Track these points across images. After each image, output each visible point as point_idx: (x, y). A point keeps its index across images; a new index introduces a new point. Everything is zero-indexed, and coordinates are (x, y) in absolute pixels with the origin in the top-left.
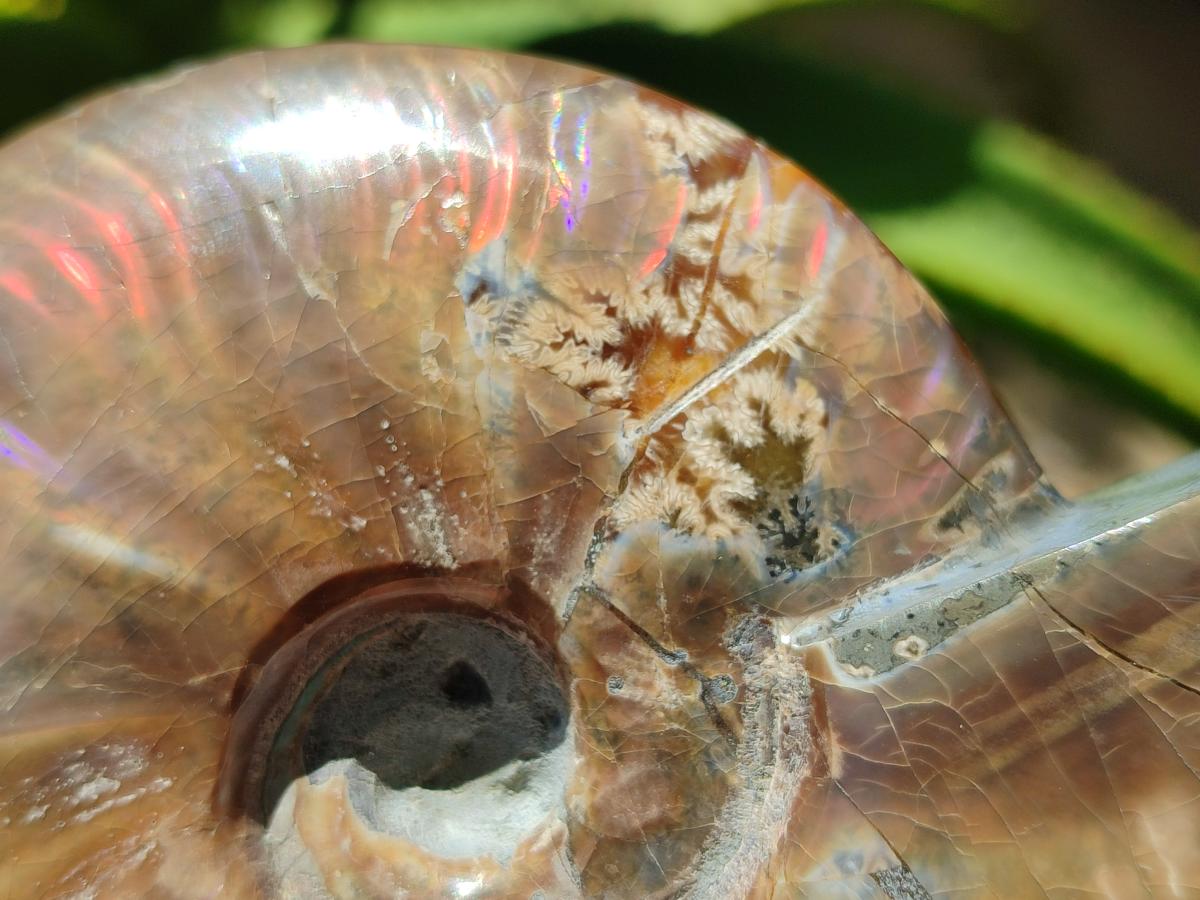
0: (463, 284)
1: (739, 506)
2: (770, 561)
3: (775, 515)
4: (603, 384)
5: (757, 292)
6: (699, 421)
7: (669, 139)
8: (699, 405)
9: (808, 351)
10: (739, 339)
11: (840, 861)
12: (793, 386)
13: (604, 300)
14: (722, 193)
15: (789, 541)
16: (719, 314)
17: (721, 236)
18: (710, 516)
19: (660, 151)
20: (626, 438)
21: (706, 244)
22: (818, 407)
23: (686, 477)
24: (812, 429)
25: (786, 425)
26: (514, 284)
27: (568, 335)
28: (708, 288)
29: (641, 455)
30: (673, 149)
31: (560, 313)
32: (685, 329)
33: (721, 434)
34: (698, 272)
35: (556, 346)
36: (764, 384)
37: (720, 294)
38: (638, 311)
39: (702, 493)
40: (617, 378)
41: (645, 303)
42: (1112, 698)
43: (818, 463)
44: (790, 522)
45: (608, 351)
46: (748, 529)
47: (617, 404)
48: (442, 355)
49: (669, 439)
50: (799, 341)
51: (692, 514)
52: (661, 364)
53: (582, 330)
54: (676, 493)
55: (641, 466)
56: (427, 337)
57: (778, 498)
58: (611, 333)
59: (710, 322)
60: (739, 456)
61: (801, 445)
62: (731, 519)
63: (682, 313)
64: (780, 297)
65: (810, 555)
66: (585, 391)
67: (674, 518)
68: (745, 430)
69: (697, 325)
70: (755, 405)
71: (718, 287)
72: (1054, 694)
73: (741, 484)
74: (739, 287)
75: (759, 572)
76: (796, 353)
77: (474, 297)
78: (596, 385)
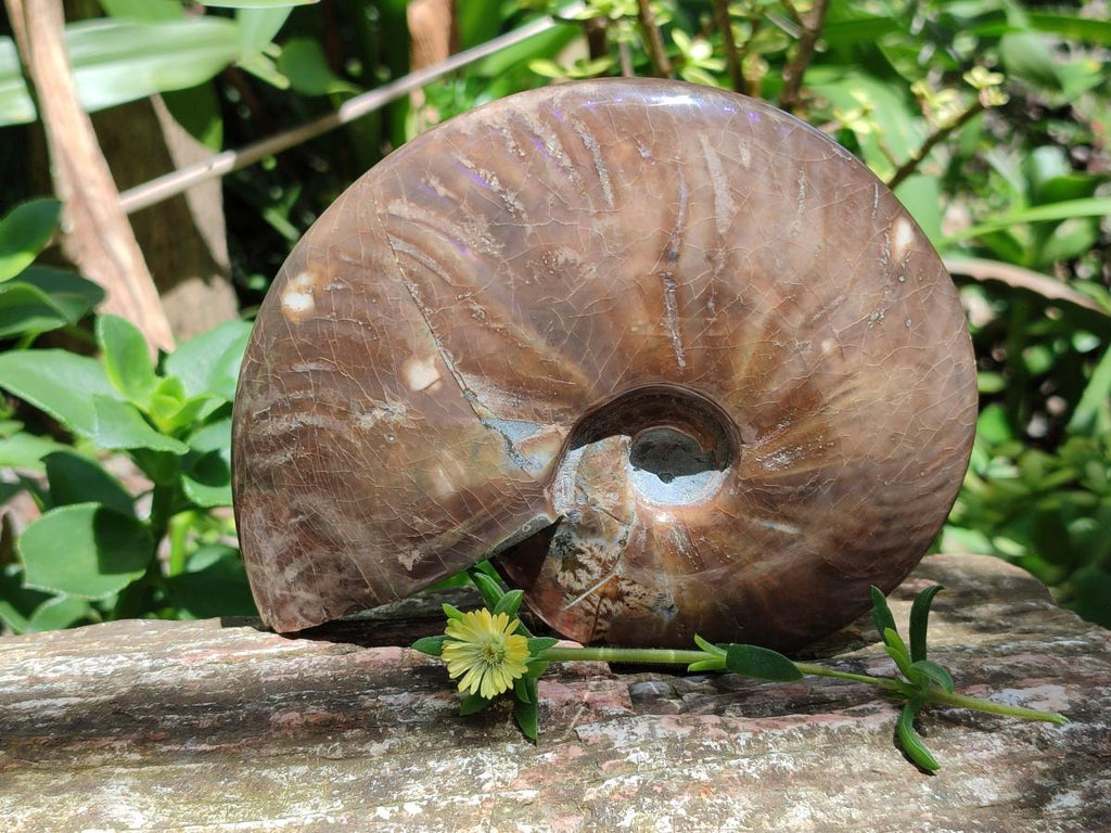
0: (675, 610)
1: (582, 552)
2: (570, 538)
3: (570, 550)
4: (628, 585)
5: (582, 612)
6: (596, 576)
8: (597, 580)
9: (564, 595)
10: (586, 599)
11: (542, 466)
12: (568, 586)
13: (630, 608)
14: (596, 637)
15: (565, 544)
16: (593, 605)
17: (595, 626)
18: (591, 550)
20: (619, 569)
21: (600, 624)
22: (559, 580)
23: (599, 560)
24: (561, 574)
25: (569, 575)
26: (660, 611)
27: (641, 598)
28: (598, 612)
29: (614, 566)
31: (644, 603)
32: (604, 601)
33: (589, 572)
34: (601, 616)
35: (644, 594)
36: (577, 586)
37: (594, 611)
38: (619, 605)
39: (593, 556)
40: (624, 587)
41: (617, 607)
42: (466, 523)
44: (565, 548)
45: (628, 594)
46: (578, 546)
47: (623, 579)
48: (681, 590)
49: (606, 571)
53: (636, 599)
54: (603, 556)
55: (614, 561)
56: (686, 594)
57: (569, 555)
58: (627, 599)
59: (597, 604)
60: (582, 566)
61: (563, 570)
62: (583, 548)
63: (605, 605)
64: (575, 610)
66: (634, 583)
67: (601, 549)
68: (582, 573)
69: (600, 602)
70: (580, 581)
71: (595, 613)
72: (484, 521)
73: (582, 559)
74: (588, 613)
75: (573, 534)
76: (568, 595)
77: (672, 606)
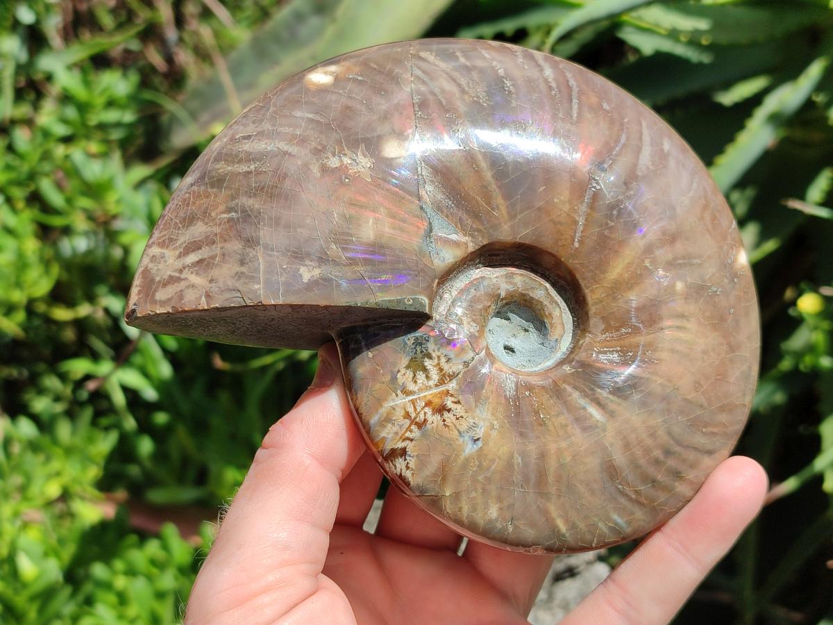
0: (480, 444)
1: (430, 357)
2: (428, 341)
3: (422, 352)
4: (453, 402)
5: (403, 413)
6: (431, 383)
7: (408, 468)
8: (430, 387)
9: (396, 391)
10: (413, 402)
12: (403, 384)
13: (444, 425)
14: (400, 445)
15: (421, 344)
16: (415, 410)
17: (406, 431)
18: (439, 357)
19: (412, 465)
20: (452, 386)
21: (411, 431)
22: (399, 376)
23: (441, 370)
24: (403, 371)
25: (410, 374)
26: (467, 438)
27: (458, 419)
28: (415, 418)
29: (451, 380)
30: (408, 463)
31: (458, 425)
32: (426, 409)
33: (427, 377)
34: (417, 424)
35: (462, 417)
36: (411, 387)
37: (413, 415)
38: (437, 418)
39: (438, 364)
40: (449, 403)
41: (434, 420)
43: (405, 361)
44: (418, 349)
45: (449, 410)
46: (430, 351)
47: (452, 396)
48: (492, 427)
49: (441, 382)
50: (397, 395)
51: (443, 360)
52: (437, 401)
53: (454, 418)
54: (446, 367)
55: (452, 377)
56: (494, 433)
57: (420, 355)
58: (446, 414)
59: (419, 409)
60: (425, 370)
61: (408, 367)
62: (434, 355)
63: (425, 413)
64: (397, 409)
65: (417, 338)
66: (458, 402)
67: (448, 360)
68: (421, 376)
69: (422, 409)
70: (416, 382)
71: (413, 418)
73: (427, 363)
74: (407, 415)
75: (432, 340)
76: (399, 392)
77: (478, 439)
78: (456, 403)
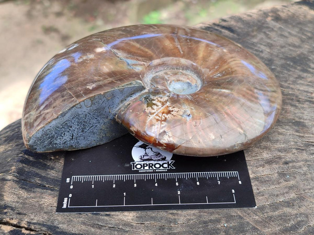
0: (191, 116)
1: (154, 100)
3: (150, 100)
5: (155, 120)
6: (160, 107)
7: (169, 137)
10: (157, 115)
11: (139, 70)
12: (149, 112)
13: (174, 116)
14: (162, 131)
15: (148, 98)
17: (161, 126)
18: (157, 99)
19: (170, 135)
20: (168, 104)
21: (163, 124)
22: (146, 111)
23: (161, 101)
24: (147, 109)
25: (150, 108)
26: (185, 116)
27: (177, 112)
29: (166, 103)
30: (168, 135)
31: (179, 114)
33: (157, 106)
34: (163, 121)
35: (179, 111)
36: (153, 111)
37: (160, 119)
38: (169, 115)
39: (158, 101)
40: (171, 109)
41: (169, 116)
42: (112, 78)
43: (145, 106)
44: (148, 100)
45: (172, 111)
46: (152, 98)
47: (170, 107)
48: (192, 109)
49: (163, 104)
50: (149, 116)
51: (159, 99)
52: (166, 111)
53: (176, 113)
55: (166, 102)
56: (194, 111)
57: (149, 102)
58: (172, 113)
59: (161, 116)
60: (154, 104)
61: (147, 107)
63: (164, 116)
64: (152, 120)
65: (145, 98)
67: (161, 98)
68: (154, 107)
69: (162, 115)
70: (154, 109)
71: (160, 120)
72: (119, 78)
73: (154, 102)
74: (158, 120)
75: (151, 95)
76: (150, 115)
77: (190, 115)
78: (173, 108)
